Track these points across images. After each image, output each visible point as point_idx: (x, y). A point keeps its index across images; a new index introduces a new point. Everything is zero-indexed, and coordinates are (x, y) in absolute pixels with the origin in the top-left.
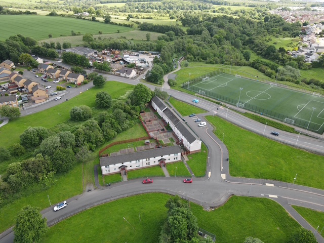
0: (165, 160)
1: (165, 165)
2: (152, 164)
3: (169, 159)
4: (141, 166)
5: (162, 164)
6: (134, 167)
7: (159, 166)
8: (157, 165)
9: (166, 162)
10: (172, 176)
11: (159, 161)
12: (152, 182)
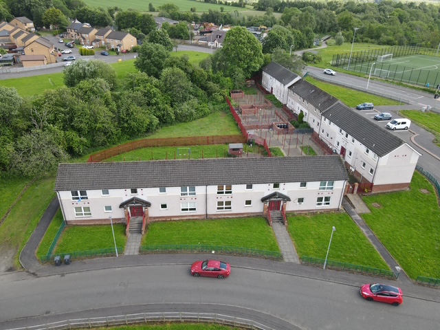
0: (287, 199)
1: (284, 218)
2: (238, 208)
3: (301, 200)
4: (200, 211)
5: (275, 214)
6: (174, 211)
7: (264, 218)
8: (257, 216)
9: (291, 207)
10: (310, 262)
11: (264, 200)
12: (225, 275)
